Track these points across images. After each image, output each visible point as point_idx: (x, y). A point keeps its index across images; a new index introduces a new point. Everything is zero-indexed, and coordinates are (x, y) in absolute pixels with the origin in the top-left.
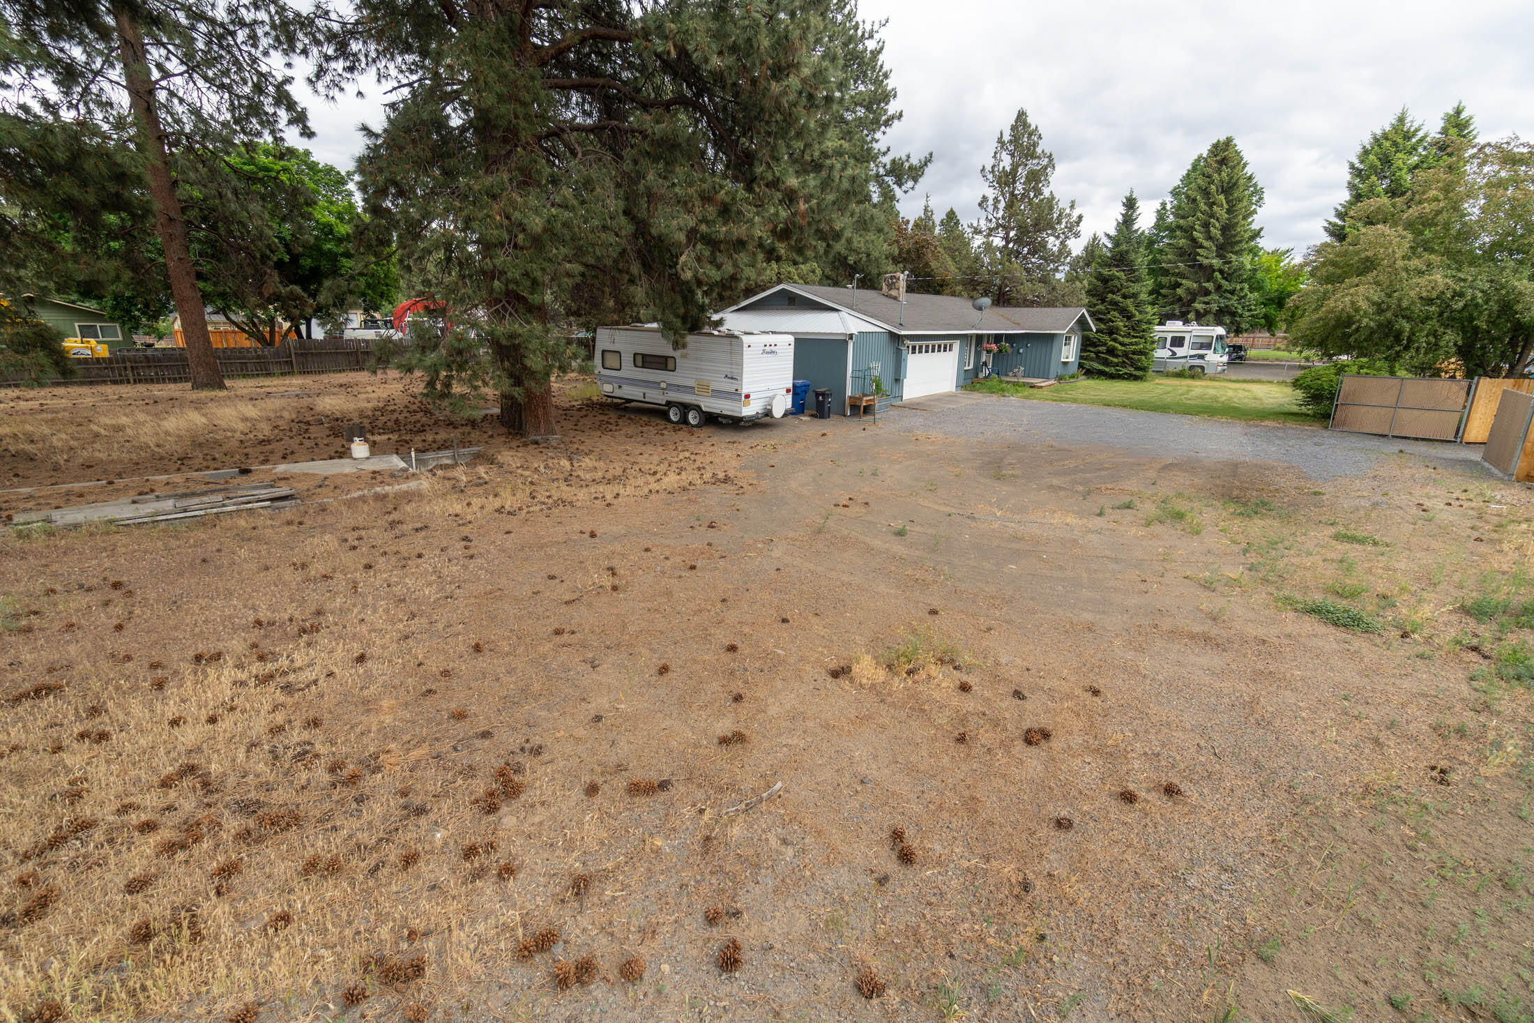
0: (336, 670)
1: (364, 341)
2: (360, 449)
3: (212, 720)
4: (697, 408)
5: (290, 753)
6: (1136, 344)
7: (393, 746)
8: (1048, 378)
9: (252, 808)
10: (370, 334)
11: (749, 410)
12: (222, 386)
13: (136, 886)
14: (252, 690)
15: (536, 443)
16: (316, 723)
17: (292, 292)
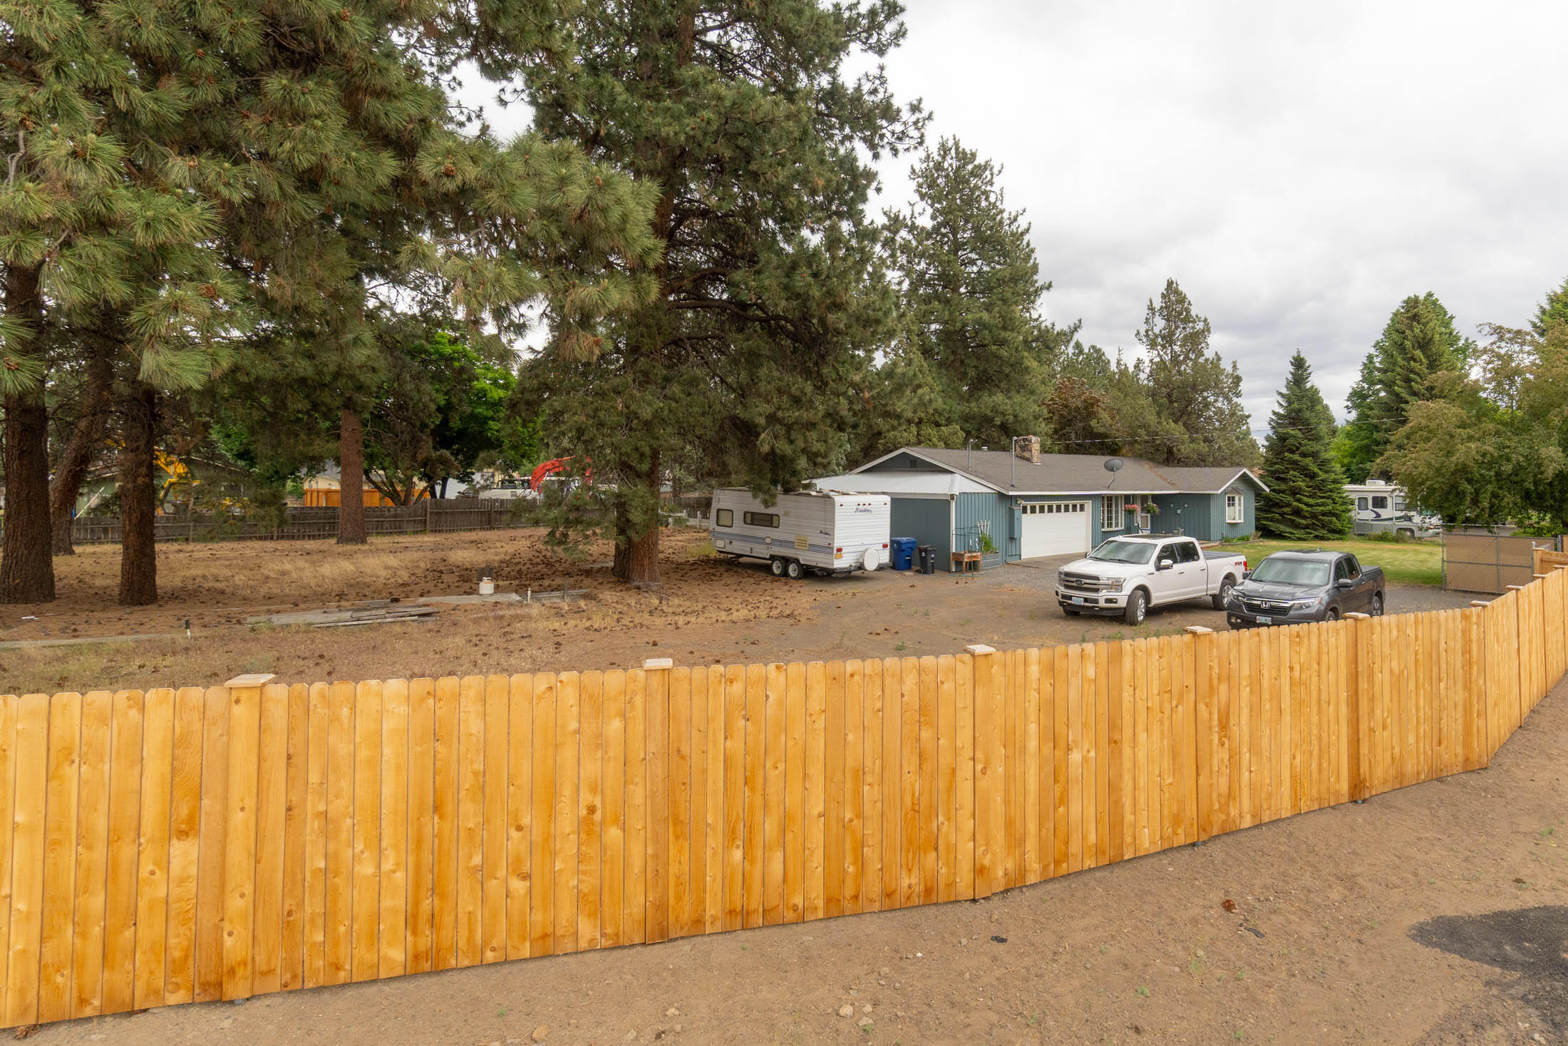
1: (496, 500)
2: (486, 587)
4: (797, 561)
6: (1323, 504)
8: (1209, 540)
10: (506, 494)
11: (840, 563)
12: (363, 541)
15: (639, 588)
17: (441, 456)
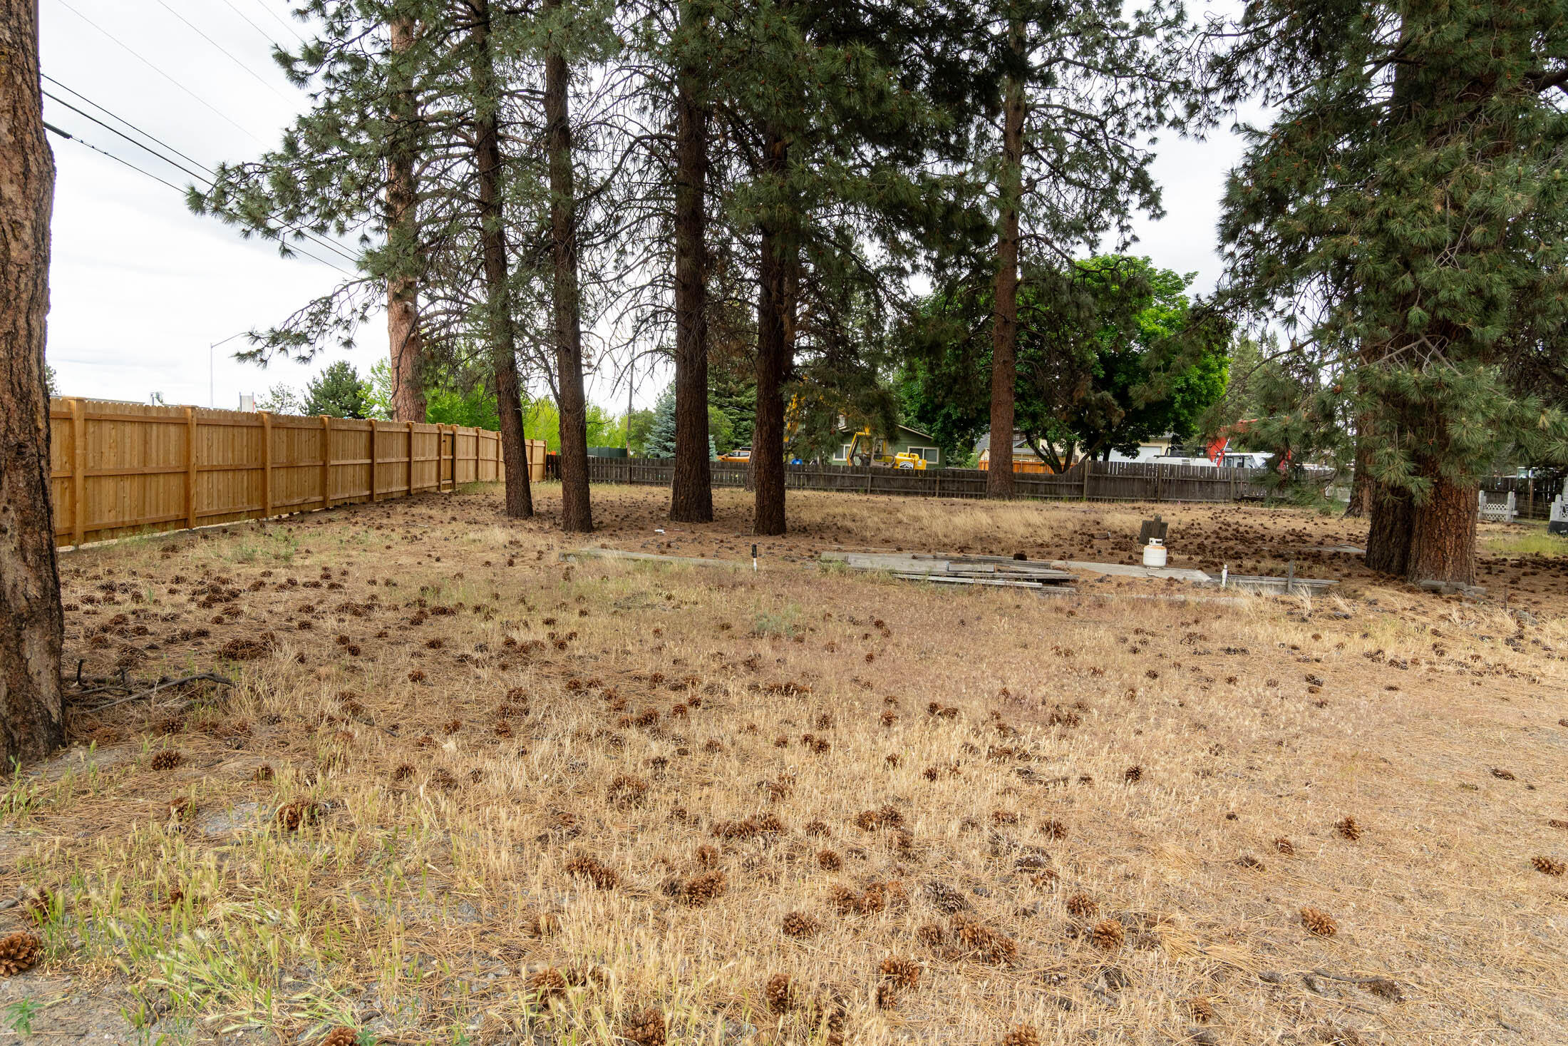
0: (1095, 777)
1: (1168, 467)
2: (1154, 556)
3: (931, 775)
5: (1016, 855)
7: (1178, 915)
9: (950, 903)
10: (1176, 461)
13: (797, 926)
14: (983, 760)
16: (1055, 830)
17: (1102, 399)
